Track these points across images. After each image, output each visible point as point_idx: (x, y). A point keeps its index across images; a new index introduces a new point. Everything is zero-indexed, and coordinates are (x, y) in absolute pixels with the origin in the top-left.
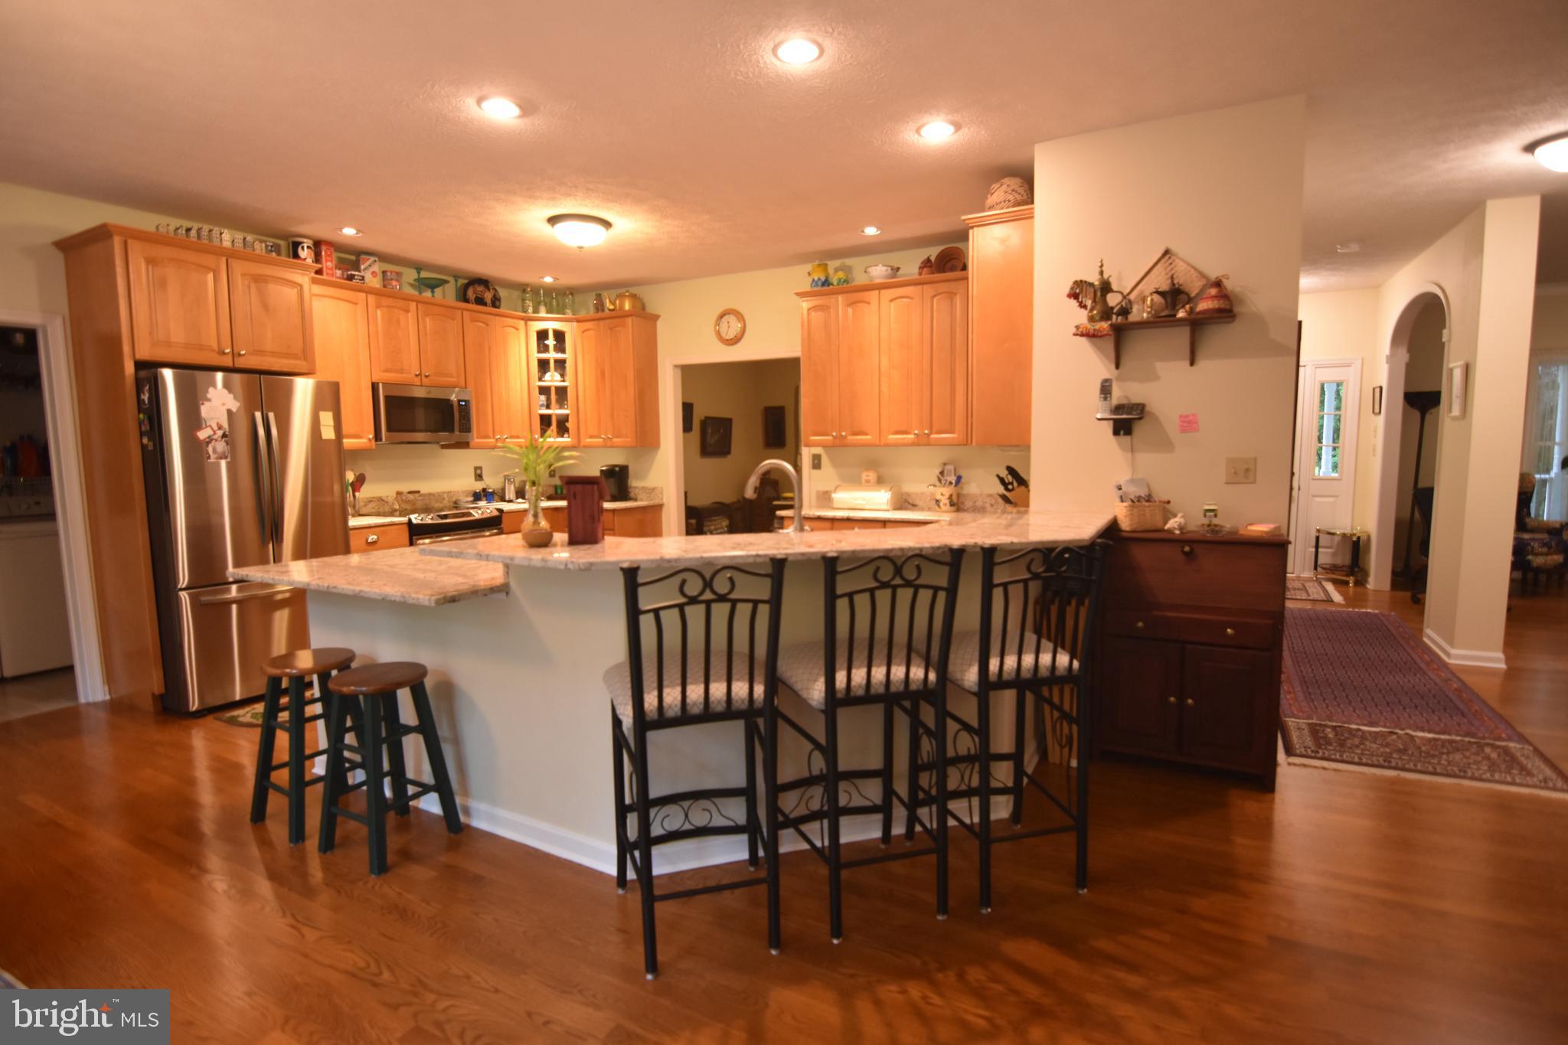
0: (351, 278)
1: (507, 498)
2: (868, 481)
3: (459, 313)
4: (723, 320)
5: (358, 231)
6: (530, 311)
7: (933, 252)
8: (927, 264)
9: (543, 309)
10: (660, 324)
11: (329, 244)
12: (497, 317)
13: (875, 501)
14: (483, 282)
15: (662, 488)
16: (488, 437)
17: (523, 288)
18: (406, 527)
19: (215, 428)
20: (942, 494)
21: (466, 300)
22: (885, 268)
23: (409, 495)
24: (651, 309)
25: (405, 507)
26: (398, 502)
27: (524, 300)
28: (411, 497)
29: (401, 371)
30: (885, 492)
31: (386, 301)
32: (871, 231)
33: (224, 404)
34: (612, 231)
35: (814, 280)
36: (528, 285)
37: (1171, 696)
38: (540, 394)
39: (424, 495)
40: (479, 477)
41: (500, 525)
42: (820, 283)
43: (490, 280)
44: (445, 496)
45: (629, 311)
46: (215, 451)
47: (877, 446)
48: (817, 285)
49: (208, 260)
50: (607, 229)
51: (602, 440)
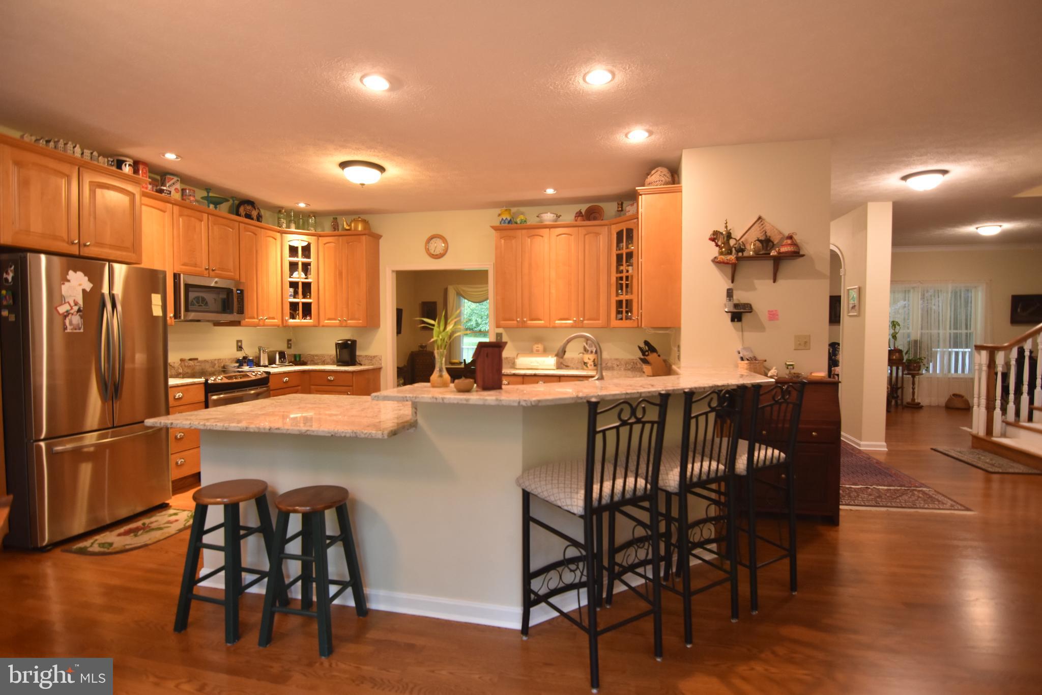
0: (161, 191)
1: (262, 364)
2: (538, 351)
3: (237, 224)
4: (432, 241)
5: (178, 156)
6: (284, 227)
7: (584, 208)
8: (579, 214)
9: (293, 226)
10: (381, 241)
11: (145, 164)
12: (262, 230)
13: (546, 364)
14: (250, 203)
15: (381, 356)
16: (254, 318)
17: (278, 210)
18: (202, 386)
19: (72, 304)
20: (589, 359)
21: (238, 214)
22: (552, 215)
23: (191, 362)
24: (378, 231)
25: (187, 371)
26: (182, 367)
27: (279, 218)
28: (191, 363)
29: (195, 265)
30: (552, 357)
31: (186, 212)
32: (550, 191)
33: (80, 285)
34: (385, 174)
35: (502, 219)
36: (282, 208)
37: (782, 474)
38: (290, 287)
39: (201, 362)
40: (240, 348)
41: (267, 384)
42: (507, 222)
43: (255, 202)
44: (216, 362)
45: (361, 231)
46: (71, 323)
47: (547, 327)
48: (505, 223)
49: (64, 168)
50: (382, 173)
51: (338, 321)
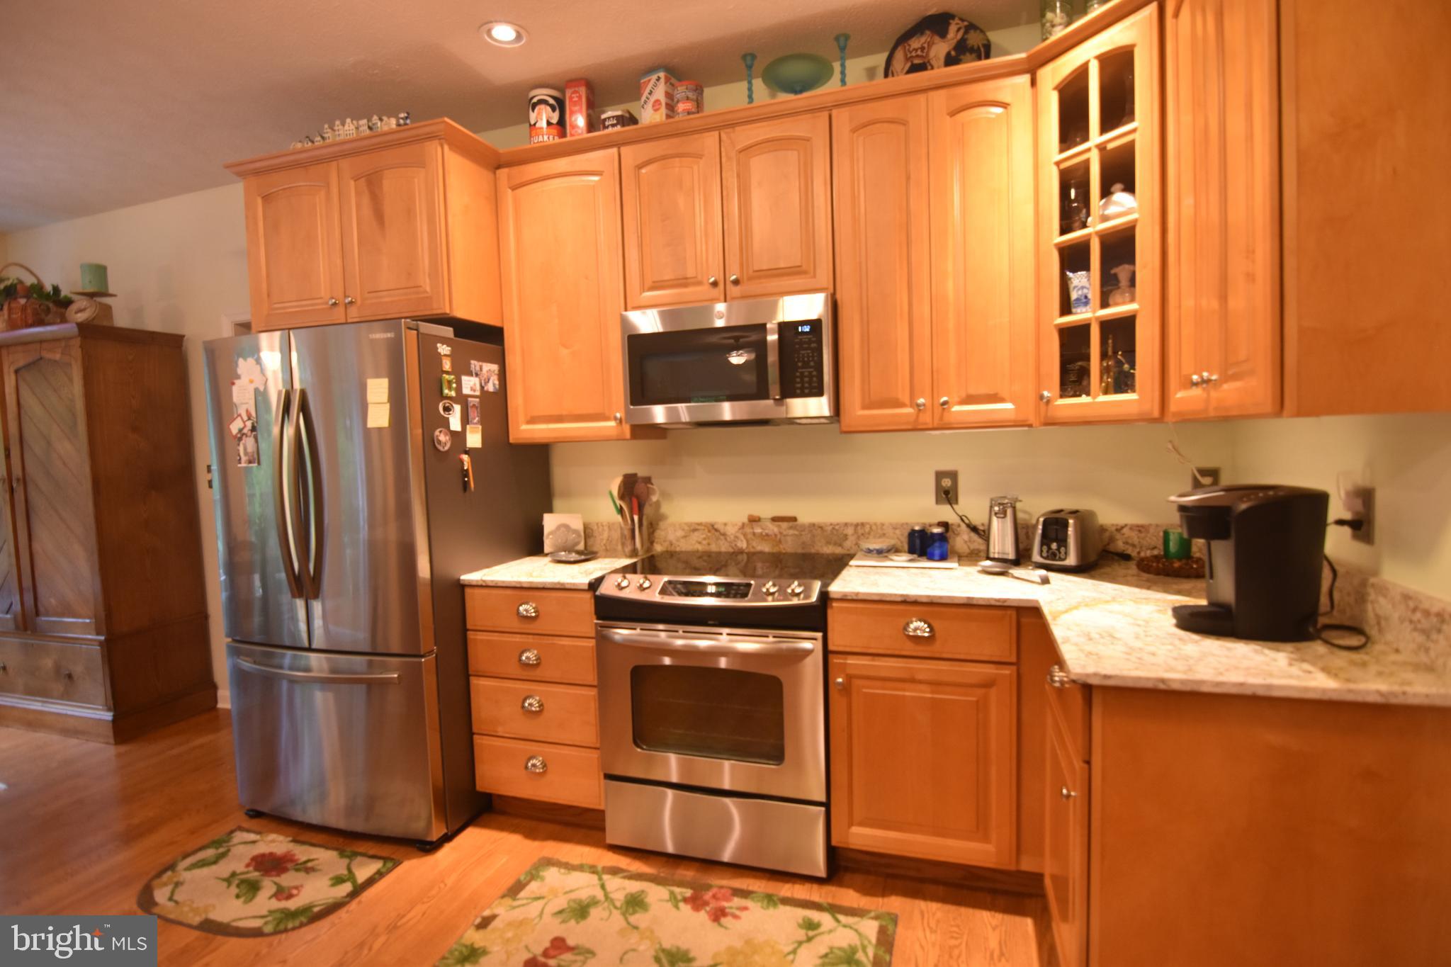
3: (824, 119)
11: (579, 78)
16: (894, 403)
18: (591, 598)
29: (683, 282)
31: (656, 150)
33: (251, 381)
39: (803, 528)
40: (947, 495)
41: (816, 629)
44: (850, 531)
46: (245, 451)
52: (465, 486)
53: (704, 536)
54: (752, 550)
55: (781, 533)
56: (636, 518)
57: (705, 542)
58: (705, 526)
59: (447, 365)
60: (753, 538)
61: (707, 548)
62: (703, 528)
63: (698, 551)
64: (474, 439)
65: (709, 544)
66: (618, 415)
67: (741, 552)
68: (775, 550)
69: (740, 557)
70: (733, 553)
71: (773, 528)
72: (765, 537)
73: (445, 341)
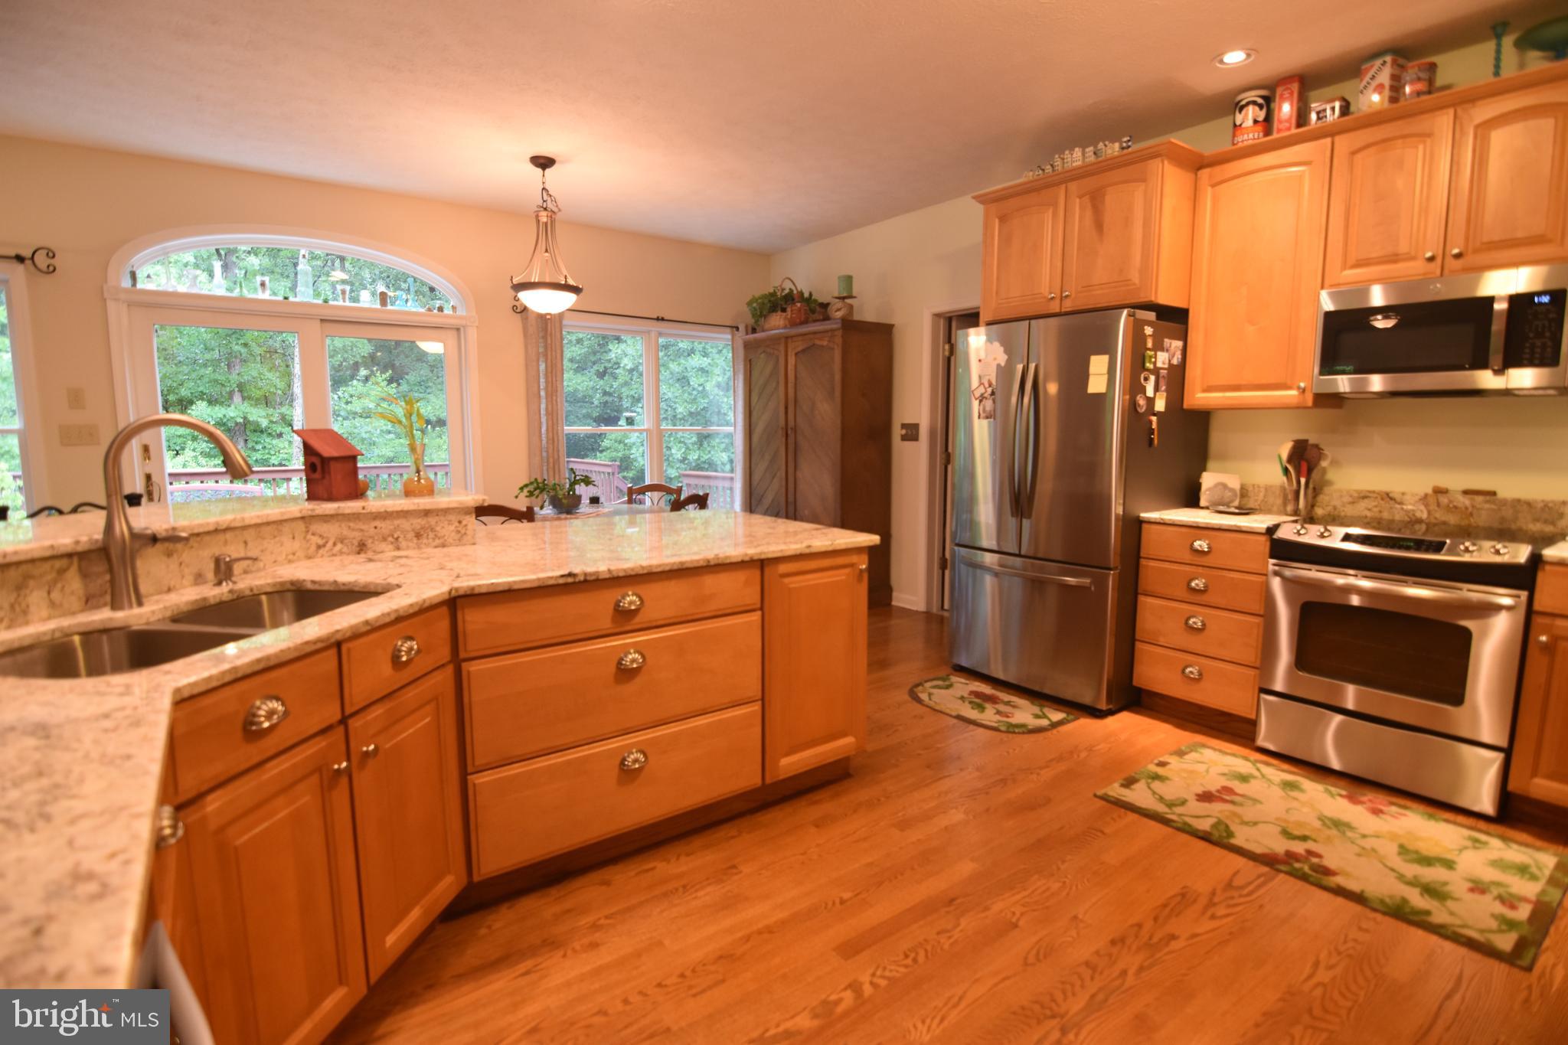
11: (1291, 77)
18: (1264, 540)
19: (987, 385)
23: (1467, 498)
29: (1393, 259)
33: (995, 359)
46: (984, 410)
49: (1050, 194)
52: (1151, 441)
53: (1376, 503)
54: (1433, 520)
55: (1473, 506)
56: (1303, 480)
57: (1375, 509)
58: (1378, 494)
59: (1150, 344)
60: (1436, 508)
61: (1377, 515)
62: (1375, 495)
63: (1366, 517)
64: (1160, 405)
65: (1380, 512)
66: (1302, 385)
67: (1420, 521)
68: (1464, 523)
69: (1417, 527)
70: (1409, 522)
71: (1465, 501)
72: (1453, 509)
73: (1150, 323)
